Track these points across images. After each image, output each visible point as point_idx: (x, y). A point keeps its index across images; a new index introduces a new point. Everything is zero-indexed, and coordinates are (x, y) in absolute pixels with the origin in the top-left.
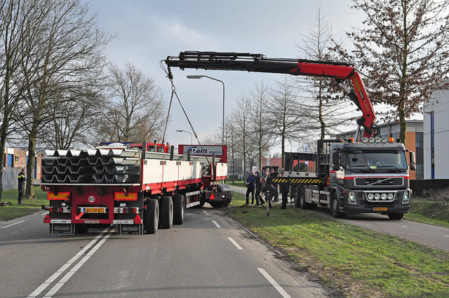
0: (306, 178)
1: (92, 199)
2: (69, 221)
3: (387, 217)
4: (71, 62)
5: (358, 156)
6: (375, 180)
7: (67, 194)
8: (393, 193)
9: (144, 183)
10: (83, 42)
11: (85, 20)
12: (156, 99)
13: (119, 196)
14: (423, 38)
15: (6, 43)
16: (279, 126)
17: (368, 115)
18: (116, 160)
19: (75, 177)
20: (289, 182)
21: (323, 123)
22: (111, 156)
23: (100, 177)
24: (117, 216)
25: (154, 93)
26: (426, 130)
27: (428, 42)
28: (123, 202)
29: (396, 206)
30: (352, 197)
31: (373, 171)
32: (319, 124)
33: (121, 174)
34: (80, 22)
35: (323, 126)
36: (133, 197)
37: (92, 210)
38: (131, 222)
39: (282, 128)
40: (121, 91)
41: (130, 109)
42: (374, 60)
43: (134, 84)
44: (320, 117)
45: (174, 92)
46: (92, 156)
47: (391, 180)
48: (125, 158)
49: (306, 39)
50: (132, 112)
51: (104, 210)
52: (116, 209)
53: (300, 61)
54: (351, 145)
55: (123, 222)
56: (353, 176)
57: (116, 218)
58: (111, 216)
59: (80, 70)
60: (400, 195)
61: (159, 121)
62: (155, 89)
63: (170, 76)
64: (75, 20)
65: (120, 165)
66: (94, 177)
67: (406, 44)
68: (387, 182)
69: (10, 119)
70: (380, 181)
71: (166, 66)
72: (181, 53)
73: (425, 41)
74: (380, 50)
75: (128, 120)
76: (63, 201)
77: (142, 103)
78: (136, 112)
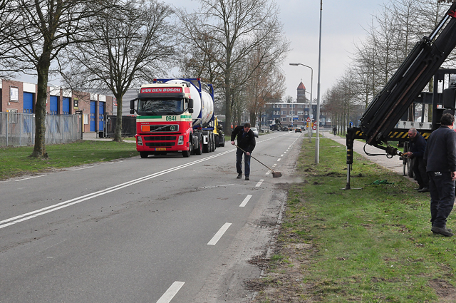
12: (268, 20)
25: (265, 11)
40: (219, 8)
50: (234, 37)
62: (268, 4)
75: (229, 50)
77: (249, 26)
78: (241, 38)
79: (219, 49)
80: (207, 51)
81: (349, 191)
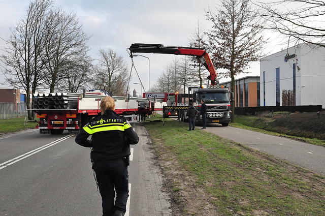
0: (184, 107)
1: (56, 117)
2: (47, 128)
3: (221, 125)
4: (70, 49)
5: (205, 95)
6: (213, 107)
7: (46, 115)
8: (222, 113)
9: (79, 109)
10: (76, 38)
11: (77, 28)
12: (124, 67)
13: (68, 116)
14: (241, 35)
15: (34, 40)
16: (182, 80)
17: (213, 74)
18: (64, 98)
19: (46, 106)
20: (174, 109)
21: (201, 79)
22: (62, 96)
23: (57, 106)
24: (68, 125)
25: (123, 64)
26: (261, 81)
27: (244, 37)
28: (70, 119)
29: (224, 120)
31: (212, 103)
32: (199, 79)
33: (66, 104)
34: (74, 29)
35: (201, 80)
36: (74, 116)
37: (57, 122)
38: (74, 128)
39: (184, 81)
40: (106, 63)
41: (111, 73)
42: (218, 46)
43: (113, 59)
44: (200, 75)
45: (133, 65)
46: (54, 96)
47: (221, 107)
48: (68, 97)
49: (191, 35)
50: (112, 74)
51: (62, 122)
52: (67, 122)
53: (179, 47)
54: (201, 90)
55: (70, 128)
57: (67, 127)
58: (65, 125)
59: (76, 53)
60: (225, 114)
61: (126, 78)
62: (124, 62)
63: (132, 56)
64: (72, 27)
65: (66, 100)
66: (55, 106)
67: (234, 38)
68: (219, 108)
69: (38, 79)
70: (215, 107)
71: (130, 51)
72: (132, 44)
73: (243, 36)
74: (221, 41)
75: (110, 78)
76: (44, 118)
77: (117, 69)
78: (114, 74)
79: (107, 78)
80: (103, 79)
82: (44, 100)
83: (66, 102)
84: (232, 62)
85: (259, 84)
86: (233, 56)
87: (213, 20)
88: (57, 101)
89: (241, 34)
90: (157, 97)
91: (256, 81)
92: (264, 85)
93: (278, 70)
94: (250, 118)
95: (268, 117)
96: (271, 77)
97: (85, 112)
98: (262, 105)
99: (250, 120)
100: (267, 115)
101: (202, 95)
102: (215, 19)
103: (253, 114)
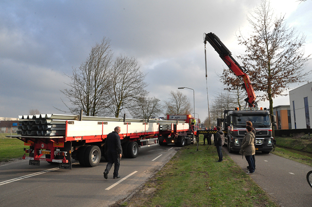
1: (43, 146)
2: (33, 159)
5: (241, 118)
7: (33, 142)
8: (262, 140)
9: (69, 136)
18: (48, 121)
22: (46, 118)
26: (291, 109)
29: (264, 148)
30: (237, 142)
33: (50, 130)
37: (44, 152)
38: (61, 161)
46: (38, 119)
47: (260, 132)
48: (52, 119)
51: (49, 153)
52: (55, 152)
54: (237, 112)
55: (57, 161)
56: (238, 129)
57: (55, 159)
58: (52, 157)
60: (266, 141)
66: (37, 132)
67: (269, 60)
74: (254, 63)
81: (197, 152)
82: (28, 124)
83: (49, 127)
84: (269, 84)
85: (289, 111)
86: (270, 78)
87: (246, 43)
88: (41, 125)
89: (277, 53)
90: (180, 119)
91: (286, 109)
92: (294, 112)
93: (306, 99)
94: (286, 139)
95: (305, 139)
96: (300, 105)
97: (80, 139)
98: (293, 128)
99: (287, 141)
100: (302, 137)
101: (237, 118)
102: (247, 42)
103: (288, 136)
